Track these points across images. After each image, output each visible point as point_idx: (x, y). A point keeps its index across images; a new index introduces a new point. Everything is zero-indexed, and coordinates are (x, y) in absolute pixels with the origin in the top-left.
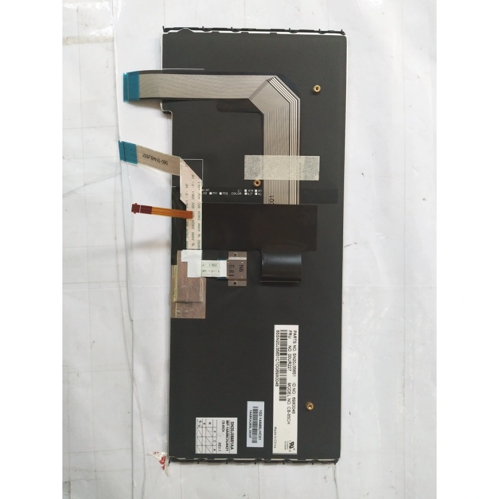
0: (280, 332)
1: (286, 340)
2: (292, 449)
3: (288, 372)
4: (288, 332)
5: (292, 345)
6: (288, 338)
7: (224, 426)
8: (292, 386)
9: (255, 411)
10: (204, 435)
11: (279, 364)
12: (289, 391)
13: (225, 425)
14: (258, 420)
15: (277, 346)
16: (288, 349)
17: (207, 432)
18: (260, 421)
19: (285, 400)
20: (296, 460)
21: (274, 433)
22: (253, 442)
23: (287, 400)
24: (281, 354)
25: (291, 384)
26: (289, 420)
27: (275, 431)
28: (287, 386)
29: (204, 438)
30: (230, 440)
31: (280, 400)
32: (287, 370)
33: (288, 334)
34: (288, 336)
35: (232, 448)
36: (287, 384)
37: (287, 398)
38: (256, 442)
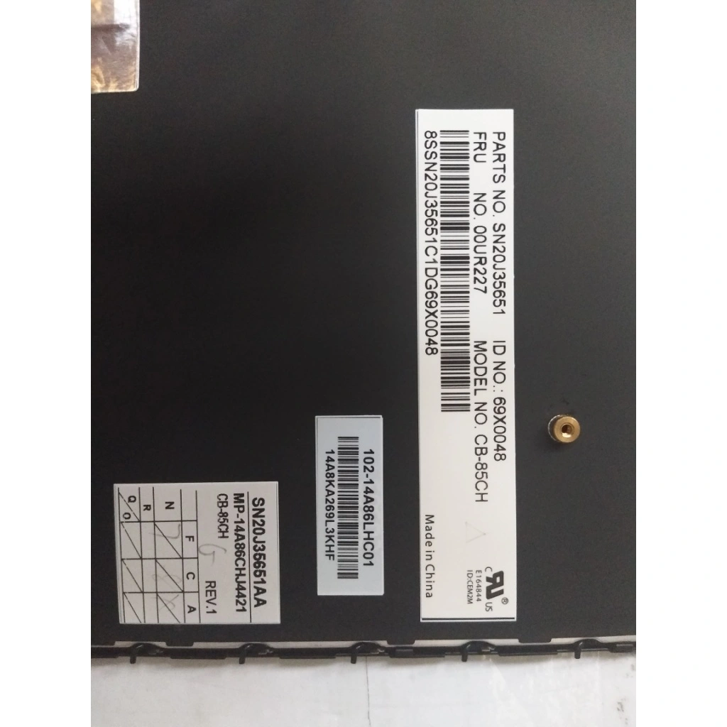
0: (438, 140)
1: (466, 168)
2: (496, 601)
3: (474, 296)
4: (473, 139)
5: (490, 189)
6: (471, 162)
7: (224, 515)
8: (489, 353)
9: (348, 452)
10: (148, 553)
11: (439, 266)
12: (481, 371)
13: (231, 510)
14: (362, 488)
15: (427, 195)
16: (472, 204)
17: (160, 540)
18: (368, 491)
19: (465, 407)
20: (514, 642)
21: (423, 540)
22: (342, 575)
23: (473, 407)
24: (446, 227)
25: (489, 346)
26: (482, 486)
27: (428, 529)
28: (472, 355)
29: (149, 565)
30: (250, 569)
31: (446, 408)
32: (471, 289)
33: (472, 146)
34: (472, 154)
35: (261, 603)
36: (472, 344)
37: (473, 400)
38: (355, 576)
